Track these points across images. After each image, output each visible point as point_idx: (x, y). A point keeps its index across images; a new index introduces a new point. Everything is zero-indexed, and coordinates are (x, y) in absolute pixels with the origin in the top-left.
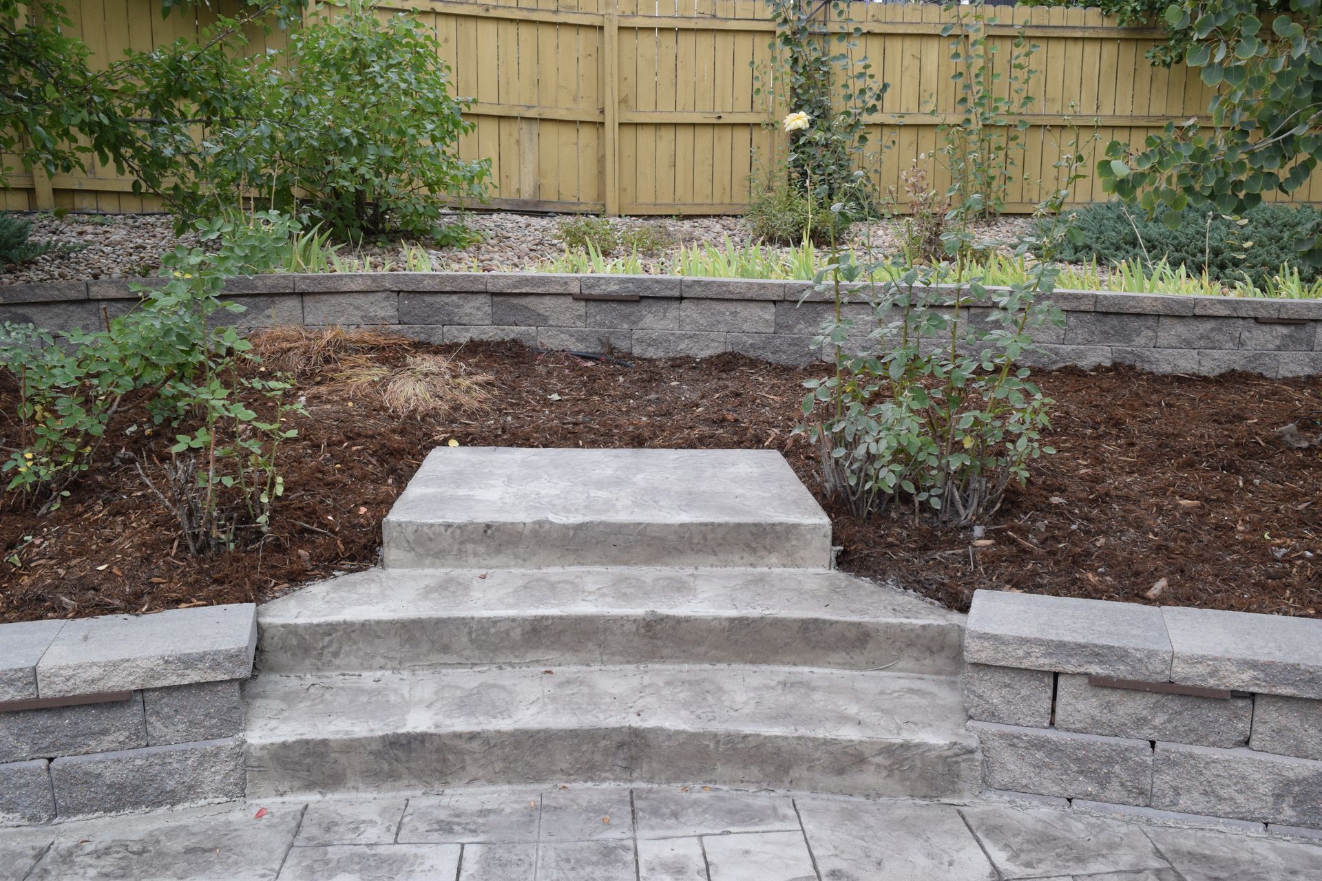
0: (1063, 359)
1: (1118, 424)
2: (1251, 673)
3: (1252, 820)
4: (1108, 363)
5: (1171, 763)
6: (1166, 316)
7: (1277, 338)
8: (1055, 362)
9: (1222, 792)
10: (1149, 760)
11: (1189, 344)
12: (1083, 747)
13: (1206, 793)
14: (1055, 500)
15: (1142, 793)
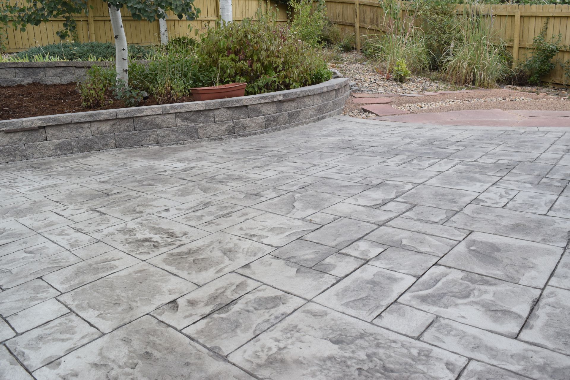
0: (16, 82)
1: (30, 94)
2: (41, 121)
3: (51, 156)
4: (31, 82)
5: (30, 147)
6: (47, 67)
7: (83, 72)
8: (14, 84)
9: (43, 151)
10: (24, 148)
11: (56, 75)
12: (7, 149)
13: (39, 153)
14: (6, 108)
15: (25, 157)
